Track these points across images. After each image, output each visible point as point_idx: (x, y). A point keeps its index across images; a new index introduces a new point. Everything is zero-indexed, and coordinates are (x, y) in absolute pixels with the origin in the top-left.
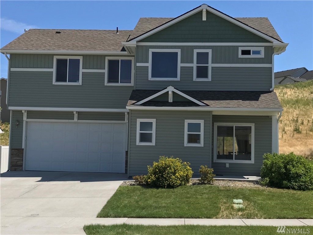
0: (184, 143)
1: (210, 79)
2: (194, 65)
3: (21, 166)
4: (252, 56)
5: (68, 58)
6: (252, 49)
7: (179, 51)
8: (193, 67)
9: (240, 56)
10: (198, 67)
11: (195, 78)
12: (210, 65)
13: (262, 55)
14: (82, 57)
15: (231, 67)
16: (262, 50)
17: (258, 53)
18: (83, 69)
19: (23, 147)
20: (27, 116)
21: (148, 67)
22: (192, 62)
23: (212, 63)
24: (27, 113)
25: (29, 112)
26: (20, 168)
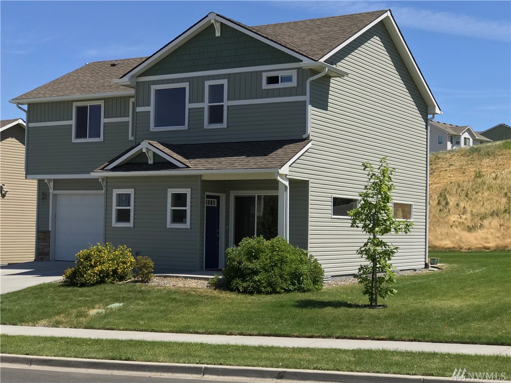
0: (166, 223)
1: (224, 125)
2: (206, 105)
3: (48, 254)
4: (280, 85)
5: (88, 104)
6: (280, 74)
7: (186, 85)
8: (203, 108)
9: (265, 86)
10: (211, 107)
11: (206, 125)
12: (226, 103)
13: (294, 84)
14: (103, 101)
15: (252, 104)
16: (294, 74)
17: (289, 79)
18: (104, 118)
19: (50, 229)
20: (54, 186)
21: (149, 112)
22: (203, 101)
23: (229, 99)
24: (54, 183)
25: (55, 181)
26: (48, 257)
